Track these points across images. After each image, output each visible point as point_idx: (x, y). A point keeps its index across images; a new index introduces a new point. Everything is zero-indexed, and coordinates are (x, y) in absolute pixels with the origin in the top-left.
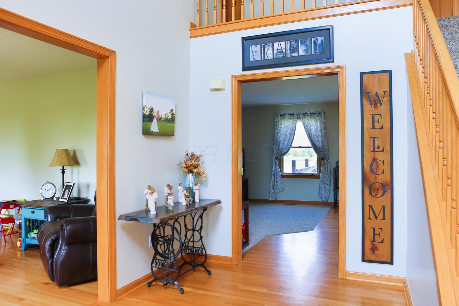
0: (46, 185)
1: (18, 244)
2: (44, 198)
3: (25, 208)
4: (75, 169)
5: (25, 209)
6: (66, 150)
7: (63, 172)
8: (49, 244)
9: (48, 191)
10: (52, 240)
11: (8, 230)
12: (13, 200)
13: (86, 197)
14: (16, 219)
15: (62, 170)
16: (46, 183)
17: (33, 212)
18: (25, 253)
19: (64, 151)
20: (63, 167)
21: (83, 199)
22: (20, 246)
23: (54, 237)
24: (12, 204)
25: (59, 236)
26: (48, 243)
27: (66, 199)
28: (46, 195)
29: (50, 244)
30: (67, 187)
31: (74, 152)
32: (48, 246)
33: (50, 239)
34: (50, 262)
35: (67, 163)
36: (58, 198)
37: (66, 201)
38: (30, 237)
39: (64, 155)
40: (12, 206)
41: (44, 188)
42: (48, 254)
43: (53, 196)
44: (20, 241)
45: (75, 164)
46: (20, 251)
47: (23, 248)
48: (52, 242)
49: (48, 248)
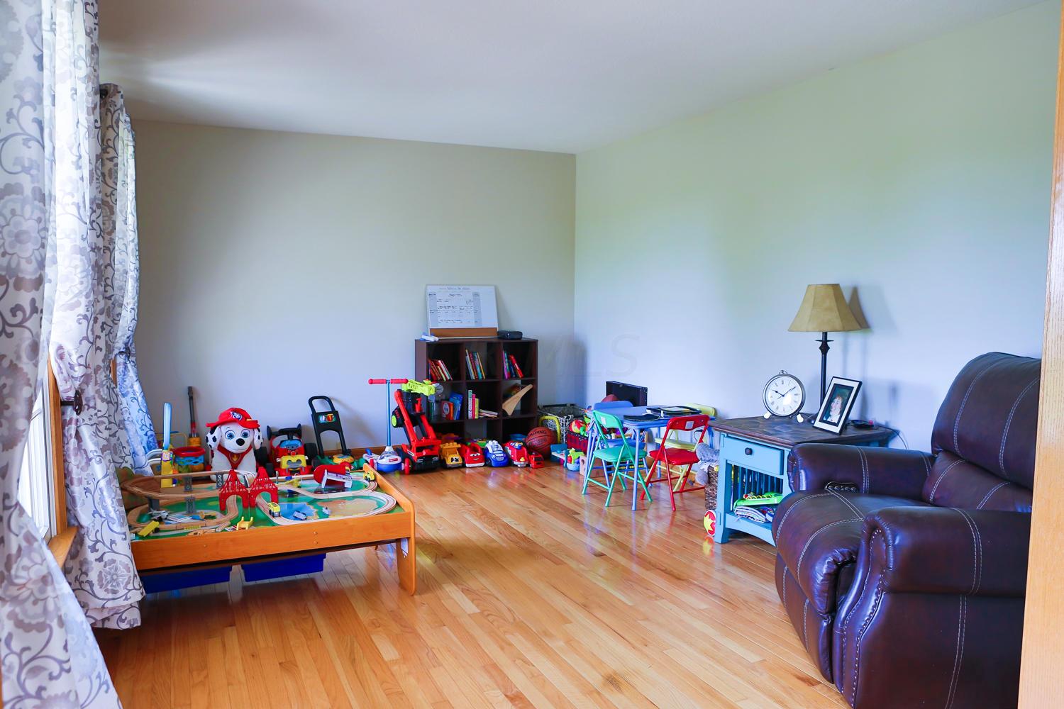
0: (778, 381)
1: (707, 522)
2: (773, 415)
3: (728, 436)
4: (856, 339)
5: (727, 439)
6: (836, 287)
7: (825, 348)
8: (825, 571)
9: (783, 396)
10: (835, 562)
11: (679, 478)
12: (691, 409)
13: (887, 423)
14: (701, 459)
15: (821, 343)
16: (779, 375)
17: (749, 452)
18: (724, 553)
19: (831, 291)
20: (825, 334)
21: (880, 426)
22: (711, 530)
23: (842, 553)
24: (690, 419)
25: (857, 554)
26: (822, 570)
27: (836, 425)
28: (777, 408)
29: (828, 574)
30: (838, 391)
31: (855, 292)
32: (821, 578)
33: (831, 559)
34: (825, 624)
35: (838, 323)
36: (810, 419)
37: (837, 430)
38: (738, 513)
39: (830, 302)
40: (689, 424)
41: (773, 387)
42: (820, 601)
43: (797, 412)
44: (712, 517)
45: (859, 327)
46: (711, 541)
47: (718, 536)
48: (835, 567)
49: (822, 585)
